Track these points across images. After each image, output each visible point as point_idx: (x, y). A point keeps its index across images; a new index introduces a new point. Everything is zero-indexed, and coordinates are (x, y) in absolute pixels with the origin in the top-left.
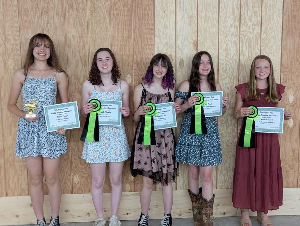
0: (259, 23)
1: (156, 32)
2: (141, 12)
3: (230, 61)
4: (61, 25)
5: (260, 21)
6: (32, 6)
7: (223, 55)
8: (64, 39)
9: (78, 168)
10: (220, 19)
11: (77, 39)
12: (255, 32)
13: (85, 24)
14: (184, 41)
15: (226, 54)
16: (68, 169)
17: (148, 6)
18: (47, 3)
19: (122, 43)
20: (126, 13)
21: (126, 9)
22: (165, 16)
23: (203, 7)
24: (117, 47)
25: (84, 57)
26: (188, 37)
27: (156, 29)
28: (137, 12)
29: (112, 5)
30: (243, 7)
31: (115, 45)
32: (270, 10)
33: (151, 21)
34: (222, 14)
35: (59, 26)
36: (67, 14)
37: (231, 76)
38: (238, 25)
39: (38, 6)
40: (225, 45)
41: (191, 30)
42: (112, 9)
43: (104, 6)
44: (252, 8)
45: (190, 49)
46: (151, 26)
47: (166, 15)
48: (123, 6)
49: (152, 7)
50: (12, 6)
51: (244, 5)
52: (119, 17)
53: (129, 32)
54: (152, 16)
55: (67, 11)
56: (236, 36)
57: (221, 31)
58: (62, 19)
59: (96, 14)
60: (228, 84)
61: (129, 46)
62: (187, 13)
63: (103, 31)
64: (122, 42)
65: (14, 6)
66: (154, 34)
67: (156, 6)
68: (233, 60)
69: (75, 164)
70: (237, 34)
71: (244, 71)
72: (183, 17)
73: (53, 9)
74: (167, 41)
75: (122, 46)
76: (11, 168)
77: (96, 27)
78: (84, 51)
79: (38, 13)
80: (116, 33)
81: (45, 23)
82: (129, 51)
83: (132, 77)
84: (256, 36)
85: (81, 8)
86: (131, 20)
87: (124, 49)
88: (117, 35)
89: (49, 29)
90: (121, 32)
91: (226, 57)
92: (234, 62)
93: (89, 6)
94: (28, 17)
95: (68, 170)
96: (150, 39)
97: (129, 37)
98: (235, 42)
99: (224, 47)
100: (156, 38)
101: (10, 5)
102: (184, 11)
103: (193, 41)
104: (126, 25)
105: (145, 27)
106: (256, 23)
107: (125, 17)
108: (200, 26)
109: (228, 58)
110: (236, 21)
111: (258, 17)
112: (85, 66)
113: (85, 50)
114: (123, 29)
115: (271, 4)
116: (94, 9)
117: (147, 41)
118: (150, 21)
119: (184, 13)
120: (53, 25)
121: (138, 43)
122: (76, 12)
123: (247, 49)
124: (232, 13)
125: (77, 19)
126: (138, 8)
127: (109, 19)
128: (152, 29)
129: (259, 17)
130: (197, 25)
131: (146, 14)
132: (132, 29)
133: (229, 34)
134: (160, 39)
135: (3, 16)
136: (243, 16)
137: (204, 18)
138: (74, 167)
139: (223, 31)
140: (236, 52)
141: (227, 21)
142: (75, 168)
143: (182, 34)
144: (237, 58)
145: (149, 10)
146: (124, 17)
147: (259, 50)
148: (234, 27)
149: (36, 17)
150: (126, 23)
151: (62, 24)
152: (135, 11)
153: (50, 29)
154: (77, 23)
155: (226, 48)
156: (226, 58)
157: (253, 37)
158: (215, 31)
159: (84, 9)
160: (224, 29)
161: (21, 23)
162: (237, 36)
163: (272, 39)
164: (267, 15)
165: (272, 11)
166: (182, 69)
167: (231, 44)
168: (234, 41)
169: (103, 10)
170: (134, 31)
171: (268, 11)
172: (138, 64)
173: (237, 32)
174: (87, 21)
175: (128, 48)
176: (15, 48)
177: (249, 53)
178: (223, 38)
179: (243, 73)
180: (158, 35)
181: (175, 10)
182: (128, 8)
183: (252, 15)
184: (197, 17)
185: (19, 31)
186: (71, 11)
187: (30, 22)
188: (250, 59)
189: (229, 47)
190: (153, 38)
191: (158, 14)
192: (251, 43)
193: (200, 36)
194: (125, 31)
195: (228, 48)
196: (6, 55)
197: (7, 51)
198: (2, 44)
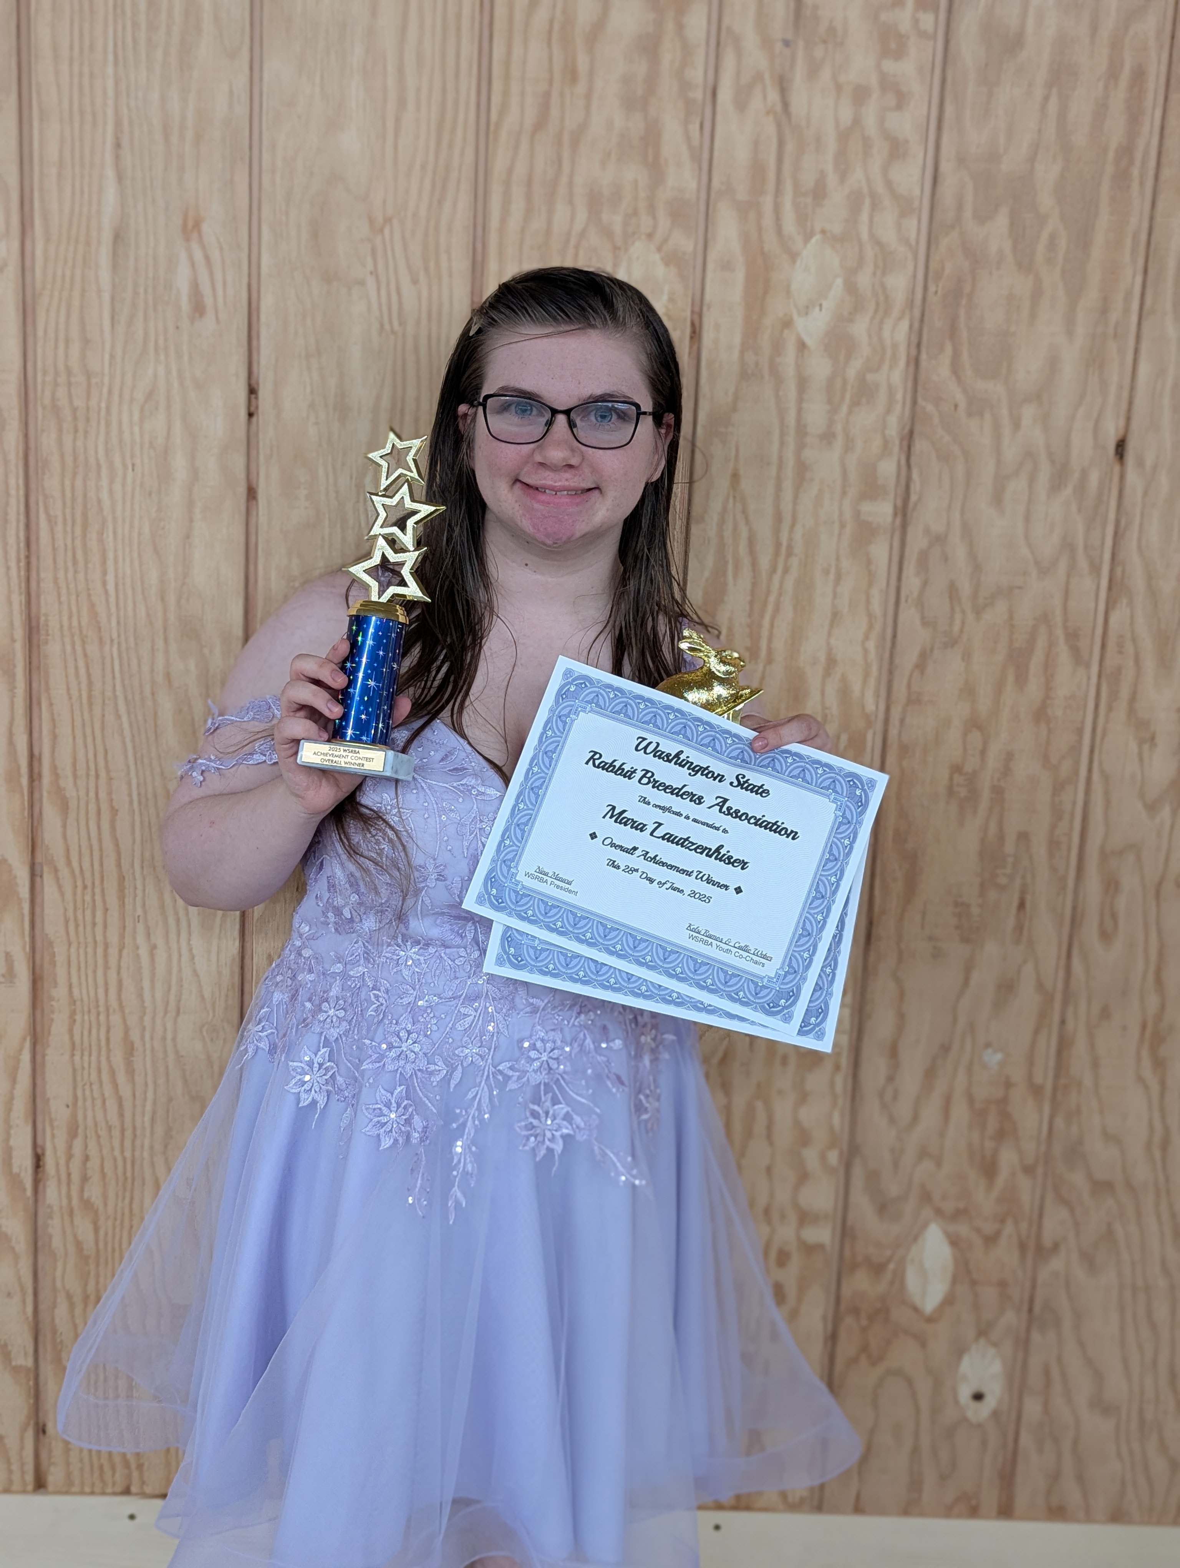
176: (873, 131)
196: (778, 192)
197: (790, 147)
198: (758, 77)
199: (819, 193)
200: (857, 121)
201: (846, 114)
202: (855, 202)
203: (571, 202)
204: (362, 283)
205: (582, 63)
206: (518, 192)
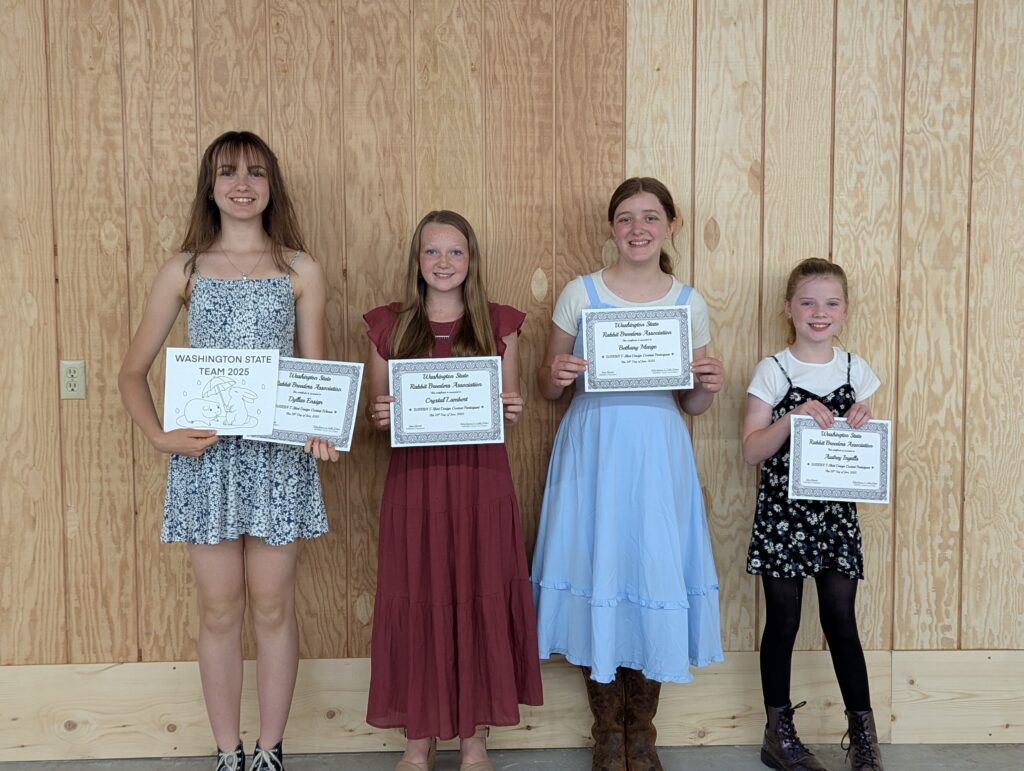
0: (965, 104)
1: (631, 135)
2: (584, 71)
3: (870, 229)
4: (327, 110)
5: (970, 100)
6: (238, 52)
7: (846, 208)
8: (335, 157)
9: (370, 571)
10: (837, 91)
11: (378, 155)
12: (953, 133)
13: (402, 108)
14: (720, 164)
15: (858, 205)
16: (338, 573)
17: (606, 49)
18: (285, 42)
19: (521, 168)
20: (535, 74)
21: (535, 59)
22: (661, 84)
23: (783, 52)
24: (503, 182)
25: (400, 213)
26: (731, 150)
27: (631, 123)
28: (571, 70)
29: (490, 49)
30: (914, 54)
31: (496, 176)
32: (1003, 63)
33: (615, 99)
34: (845, 77)
35: (321, 114)
36: (348, 76)
37: (872, 276)
38: (895, 113)
39: (256, 51)
40: (854, 176)
41: (743, 126)
42: (492, 60)
43: (466, 50)
44: (944, 57)
45: (739, 189)
46: (612, 116)
47: (664, 80)
48: (527, 51)
49: (618, 54)
50: (175, 50)
51: (917, 47)
52: (511, 87)
53: (542, 133)
54: (619, 81)
55: (348, 65)
56: (889, 146)
57: (841, 130)
58: (332, 91)
59: (438, 76)
60: (863, 304)
61: (541, 178)
62: (730, 71)
63: (461, 129)
64: (521, 164)
65: (183, 51)
66: (624, 138)
67: (630, 50)
68: (880, 225)
69: (360, 559)
70: (892, 140)
71: (917, 262)
72: (717, 85)
73: (303, 59)
74: (663, 161)
75: (519, 177)
76: (155, 570)
77: (439, 118)
78: (398, 194)
79: (257, 72)
80: (501, 136)
81: (278, 104)
82: (542, 193)
83: (550, 278)
84: (955, 148)
85: (391, 58)
86: (551, 95)
87: (527, 187)
88: (504, 144)
89: (290, 123)
90: (518, 134)
91: (857, 214)
92: (882, 232)
93: (418, 52)
94: (224, 86)
95: (338, 578)
96: (610, 155)
97: (542, 150)
98: (886, 168)
99: (851, 184)
100: (629, 152)
101: (170, 49)
102: (722, 67)
103: (749, 164)
104: (532, 111)
105: (596, 118)
106: (954, 106)
107: (530, 85)
108: (773, 115)
109: (862, 219)
110: (891, 98)
111: (961, 85)
112: (402, 243)
113: (402, 192)
114: (525, 123)
115: (1003, 45)
116: (432, 60)
117: (602, 162)
118: (612, 95)
119: (721, 72)
120: (301, 112)
121: (571, 170)
122: (377, 70)
123: (925, 190)
124: (876, 73)
125: (380, 93)
126: (572, 56)
127: (481, 91)
128: (617, 125)
129: (967, 87)
130: (764, 111)
131: (598, 77)
132: (551, 125)
133: (866, 141)
134: (643, 155)
135: (148, 82)
136: (915, 84)
137: (785, 89)
138: (358, 570)
139: (848, 130)
140: (890, 198)
141: (862, 99)
142: (361, 573)
143: (715, 141)
144: (892, 220)
145: (608, 64)
146: (527, 87)
147: (967, 192)
148: (884, 117)
149: (250, 84)
150: (535, 105)
151: (331, 108)
152: (564, 64)
153: (293, 123)
154: (377, 105)
155: (856, 187)
156: (858, 219)
157: (945, 152)
158: (822, 131)
159: (401, 61)
160: (852, 125)
161: (202, 104)
162: (894, 146)
163: (1008, 157)
164: (992, 79)
165: (1007, 68)
166: (711, 251)
167: (872, 175)
168: (882, 163)
169: (462, 64)
170: (558, 128)
171: (996, 66)
172: (570, 235)
173: (892, 135)
174: (409, 98)
175: (537, 183)
176: (180, 184)
177: (931, 202)
178: (848, 155)
179: (913, 268)
180: (636, 144)
181: (691, 64)
182: (542, 58)
183: (942, 79)
184: (764, 85)
185: (195, 131)
186: (359, 67)
187: (230, 101)
188: (937, 220)
189: (865, 181)
190: (620, 153)
191: (637, 77)
192: (939, 169)
193: (773, 146)
194: (529, 128)
195: (865, 185)
196: (151, 204)
197: (154, 191)
198: (141, 169)
199: (165, 204)
200: (174, 180)
201: (171, 179)
202: (176, 205)
203: (83, 209)
204: (16, 239)
205: (84, 169)
206: (66, 208)
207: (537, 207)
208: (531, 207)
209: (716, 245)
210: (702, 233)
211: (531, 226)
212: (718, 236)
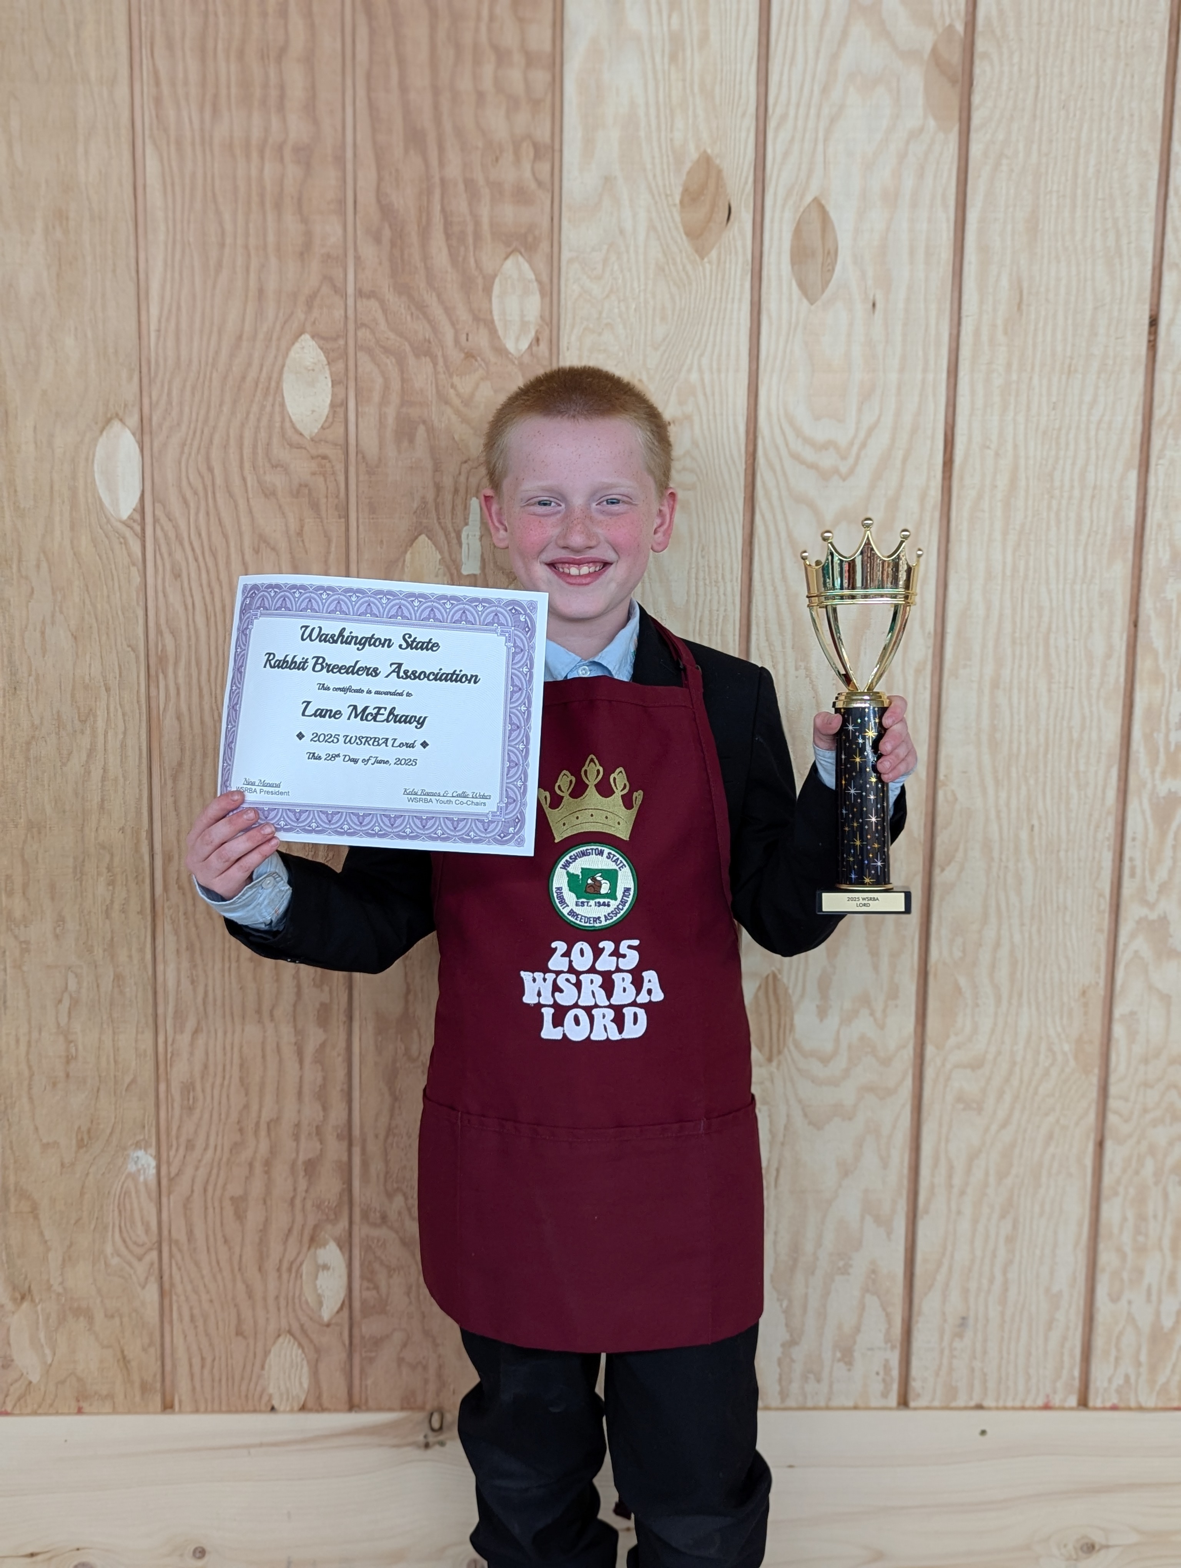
14: (845, 33)
19: (246, 27)
24: (193, 67)
31: (170, 46)
45: (896, 116)
61: (309, 60)
64: (246, 13)
74: (675, 21)
75: (241, 54)
82: (310, 108)
83: (340, 366)
87: (265, 86)
103: (928, 39)
117: (492, 18)
121: (398, 37)
166: (812, 302)
172: (399, 239)
175: (296, 76)
207: (297, 150)
208: (280, 147)
209: (826, 284)
210: (787, 245)
211: (278, 206)
212: (831, 255)
